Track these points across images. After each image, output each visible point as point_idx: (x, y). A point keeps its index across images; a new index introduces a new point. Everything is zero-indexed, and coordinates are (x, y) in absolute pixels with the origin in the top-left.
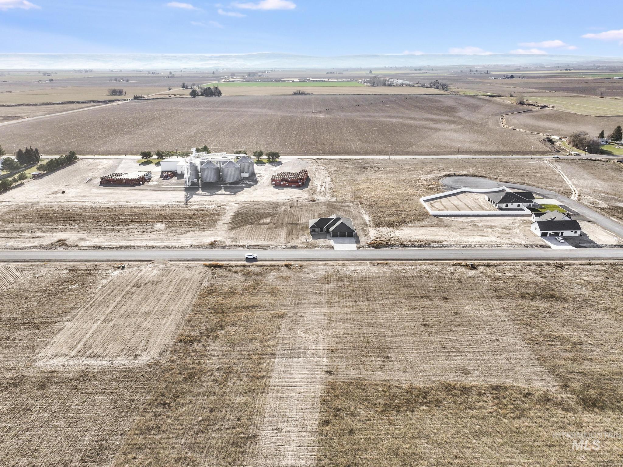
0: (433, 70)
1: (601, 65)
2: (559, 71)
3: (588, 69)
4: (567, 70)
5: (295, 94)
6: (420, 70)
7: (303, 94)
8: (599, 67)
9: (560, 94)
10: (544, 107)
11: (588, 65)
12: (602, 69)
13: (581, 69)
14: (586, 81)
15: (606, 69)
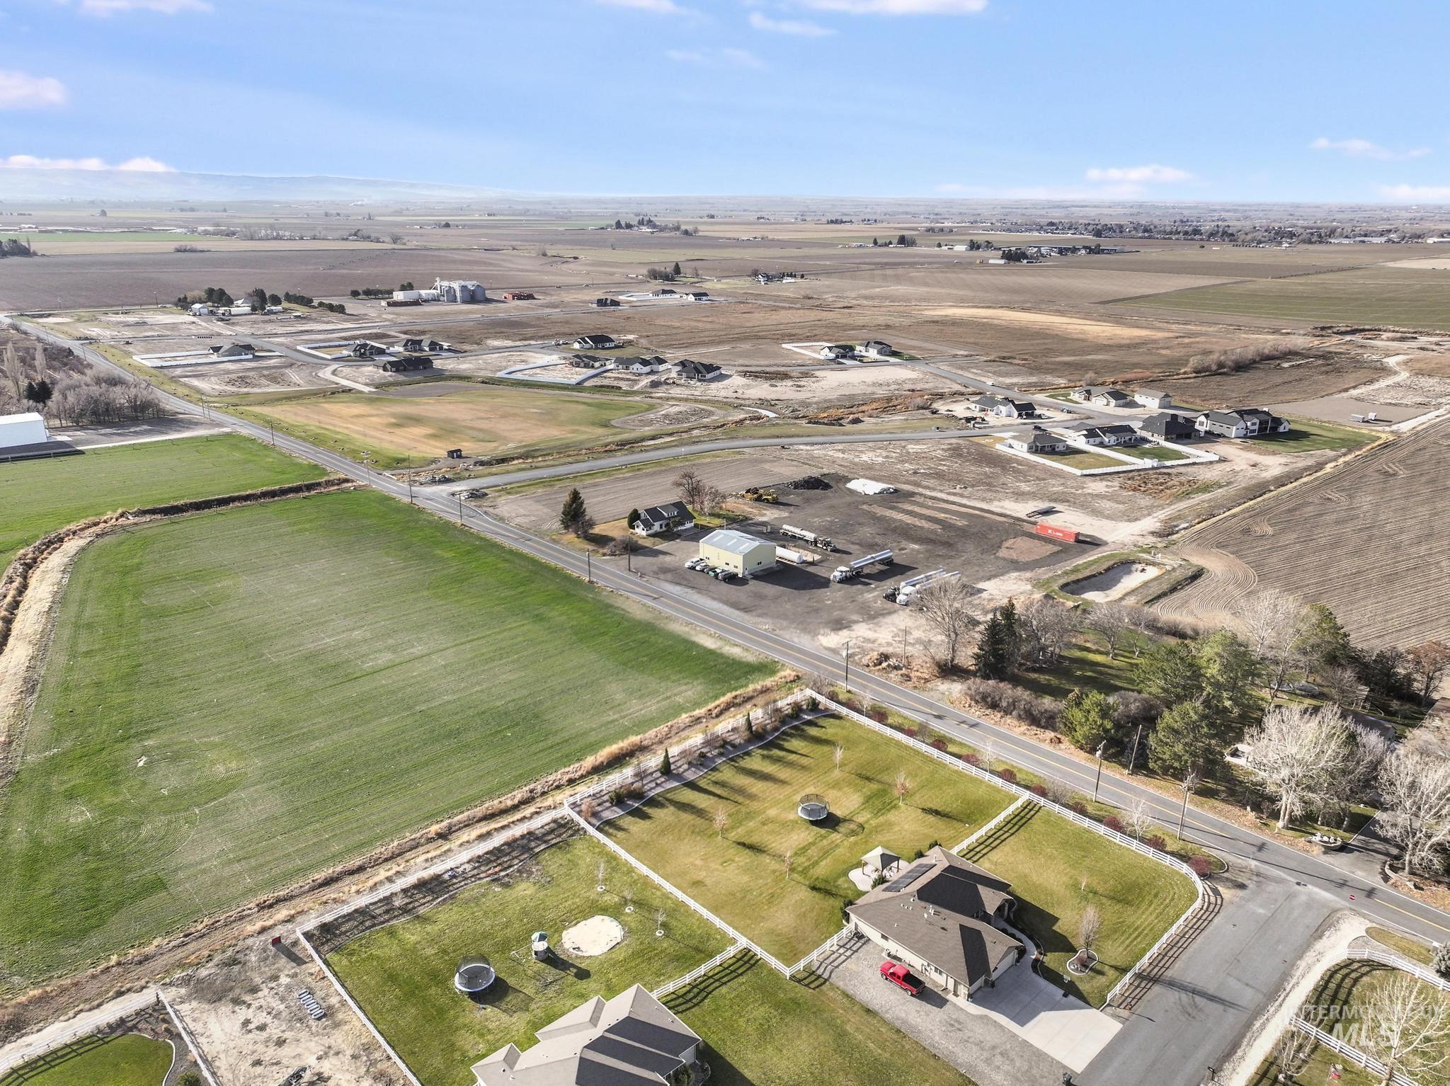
0: (225, 210)
2: (476, 217)
5: (178, 251)
6: (192, 210)
7: (193, 250)
8: (528, 211)
10: (577, 257)
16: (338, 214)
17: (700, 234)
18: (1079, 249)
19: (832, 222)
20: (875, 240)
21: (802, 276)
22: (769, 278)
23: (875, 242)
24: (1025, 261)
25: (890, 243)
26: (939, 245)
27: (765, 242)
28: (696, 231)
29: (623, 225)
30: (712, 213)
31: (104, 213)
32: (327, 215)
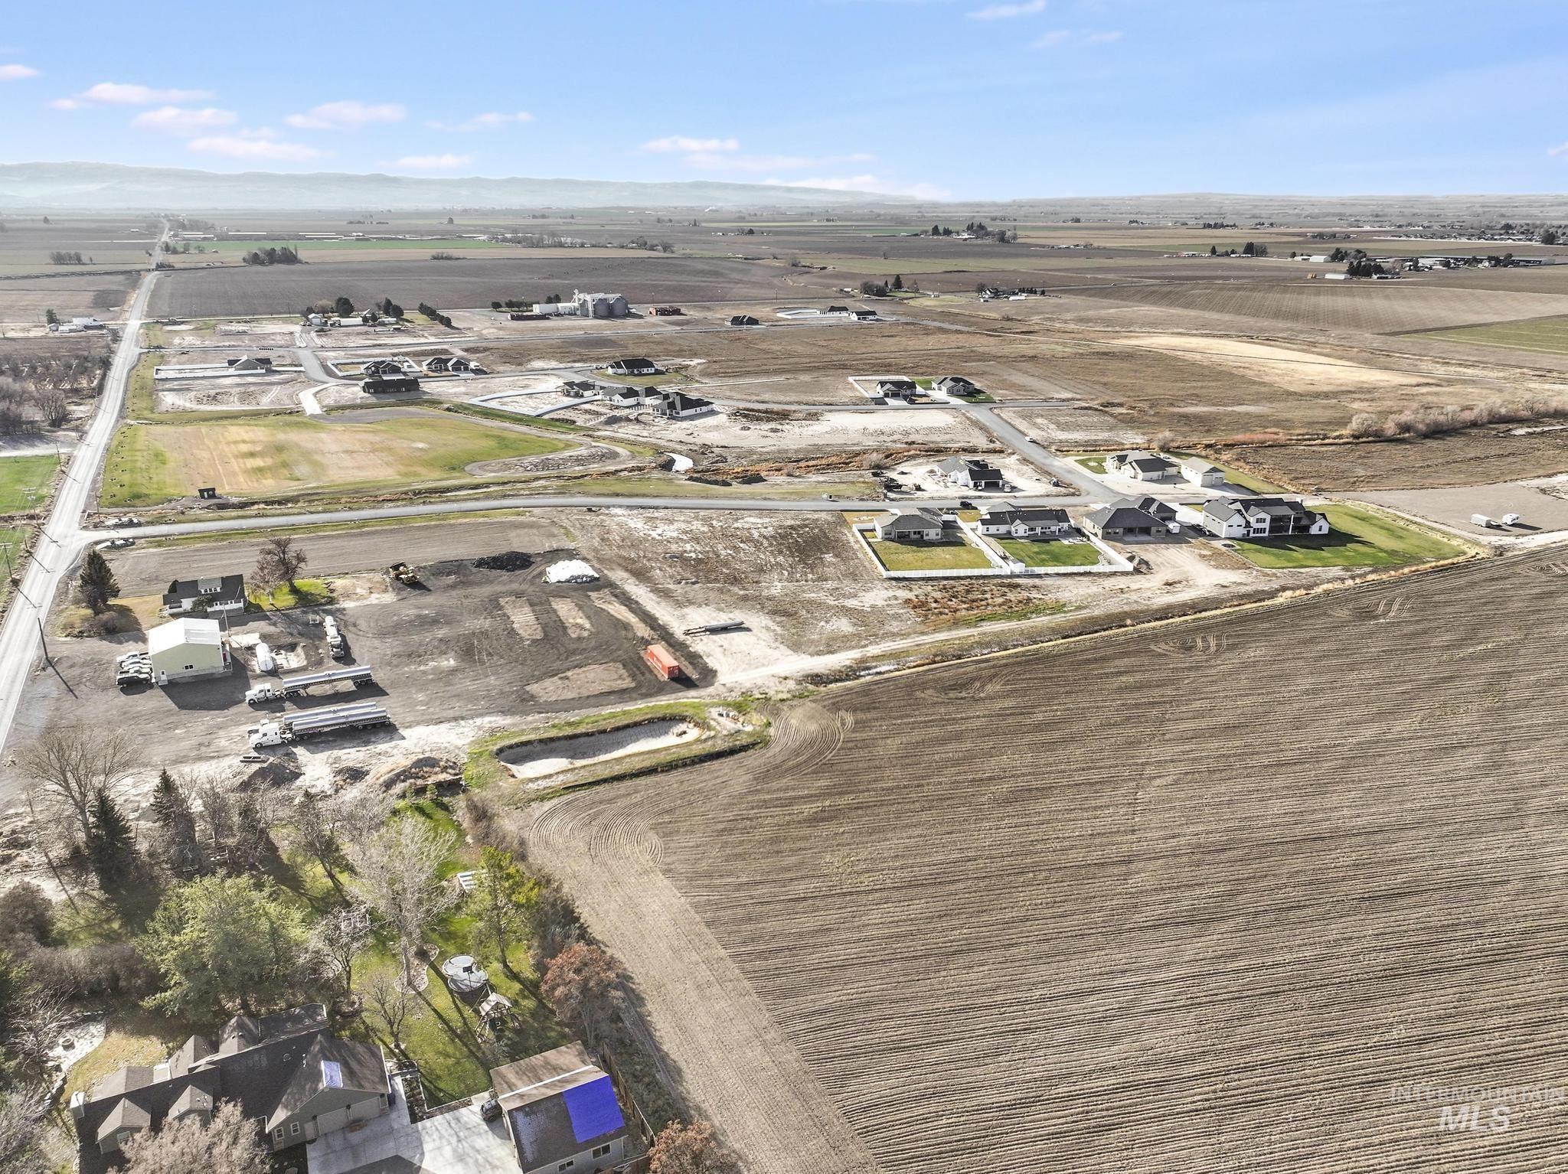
0: (572, 217)
1: (882, 212)
2: (815, 223)
3: (862, 220)
4: (828, 220)
5: (435, 258)
7: (448, 258)
8: (879, 215)
9: (835, 255)
10: (824, 268)
11: (860, 211)
12: (884, 220)
13: (851, 220)
14: (864, 240)
15: (892, 219)
16: (671, 221)
17: (1019, 241)
18: (1481, 261)
19: (1209, 226)
20: (1214, 248)
21: (1043, 293)
22: (996, 294)
23: (1213, 251)
24: (1375, 277)
25: (1233, 252)
26: (1294, 255)
27: (1089, 251)
28: (1015, 237)
29: (941, 231)
30: (1078, 216)
31: (451, 221)
32: (659, 221)
